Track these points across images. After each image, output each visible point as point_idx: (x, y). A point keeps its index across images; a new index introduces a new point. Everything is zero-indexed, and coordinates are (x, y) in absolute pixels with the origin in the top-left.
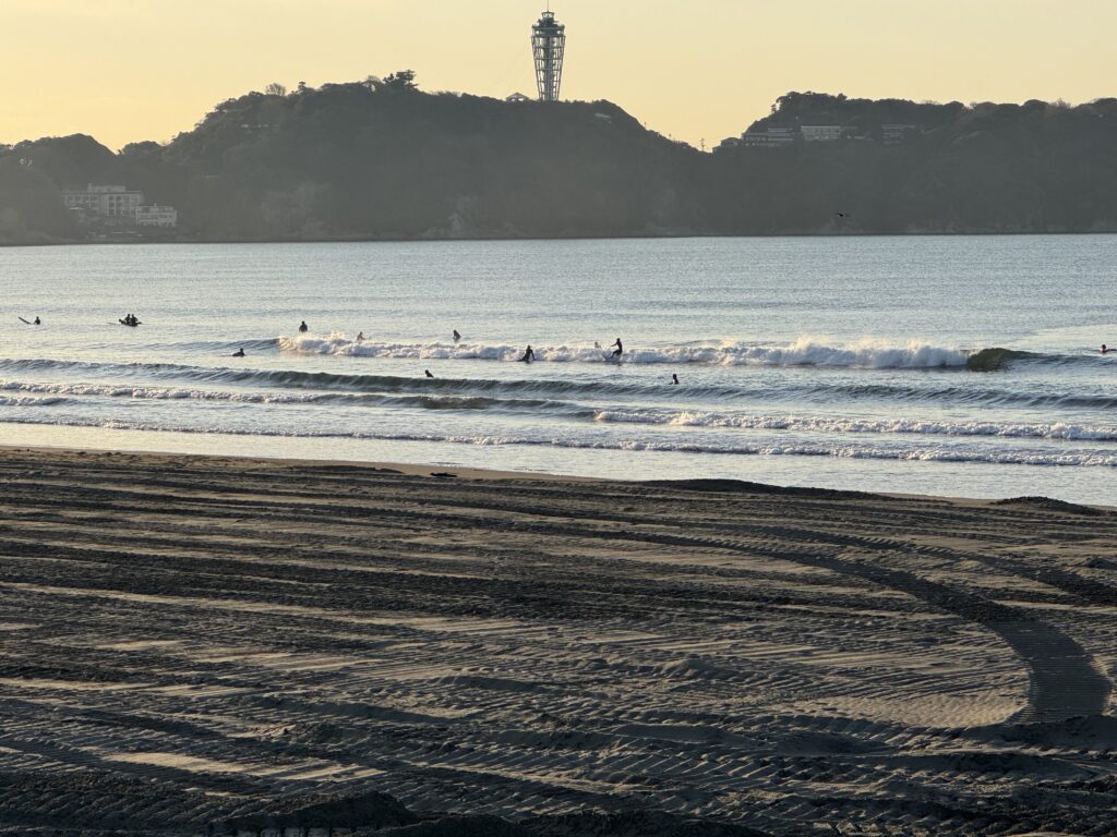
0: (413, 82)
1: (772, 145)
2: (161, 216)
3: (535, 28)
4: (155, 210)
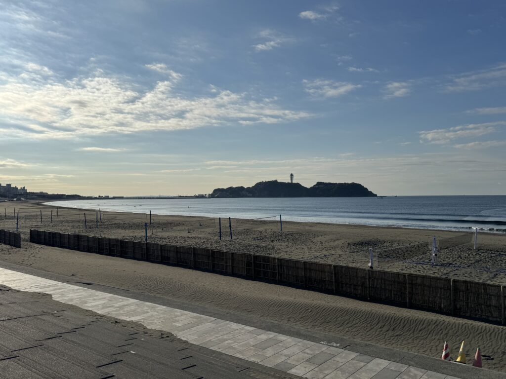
0: (277, 181)
4: (250, 194)
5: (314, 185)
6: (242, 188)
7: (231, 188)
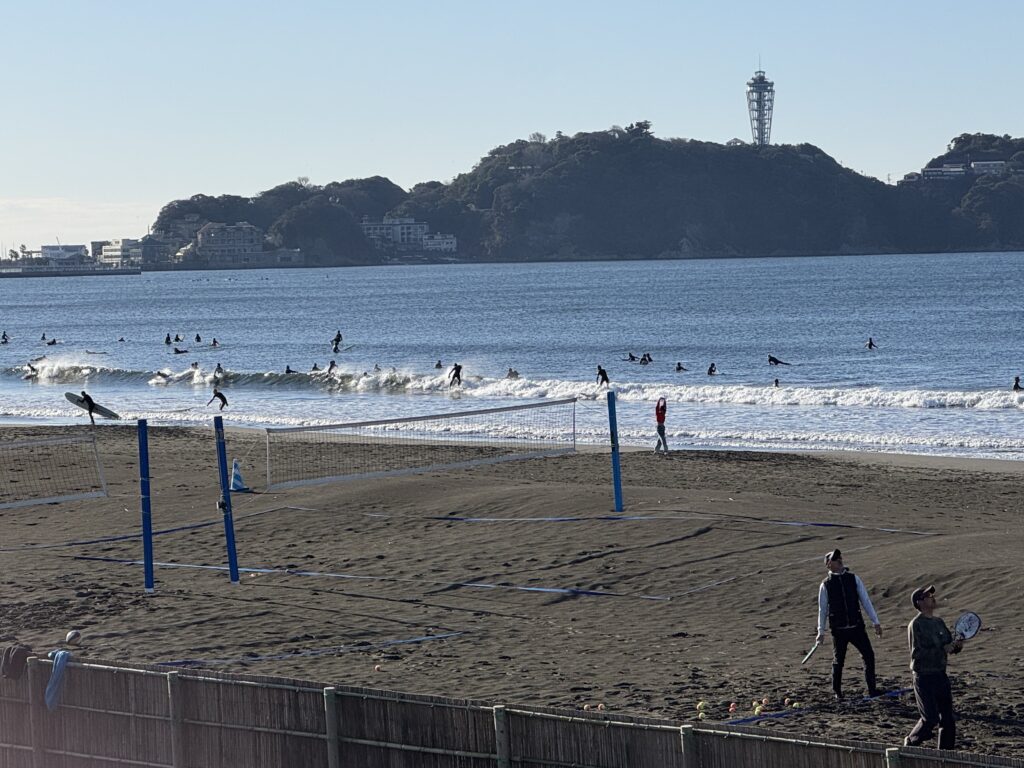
0: (649, 130)
1: (947, 178)
2: (444, 243)
3: (749, 84)
4: (438, 237)
5: (936, 163)
6: (378, 190)
7: (290, 196)
